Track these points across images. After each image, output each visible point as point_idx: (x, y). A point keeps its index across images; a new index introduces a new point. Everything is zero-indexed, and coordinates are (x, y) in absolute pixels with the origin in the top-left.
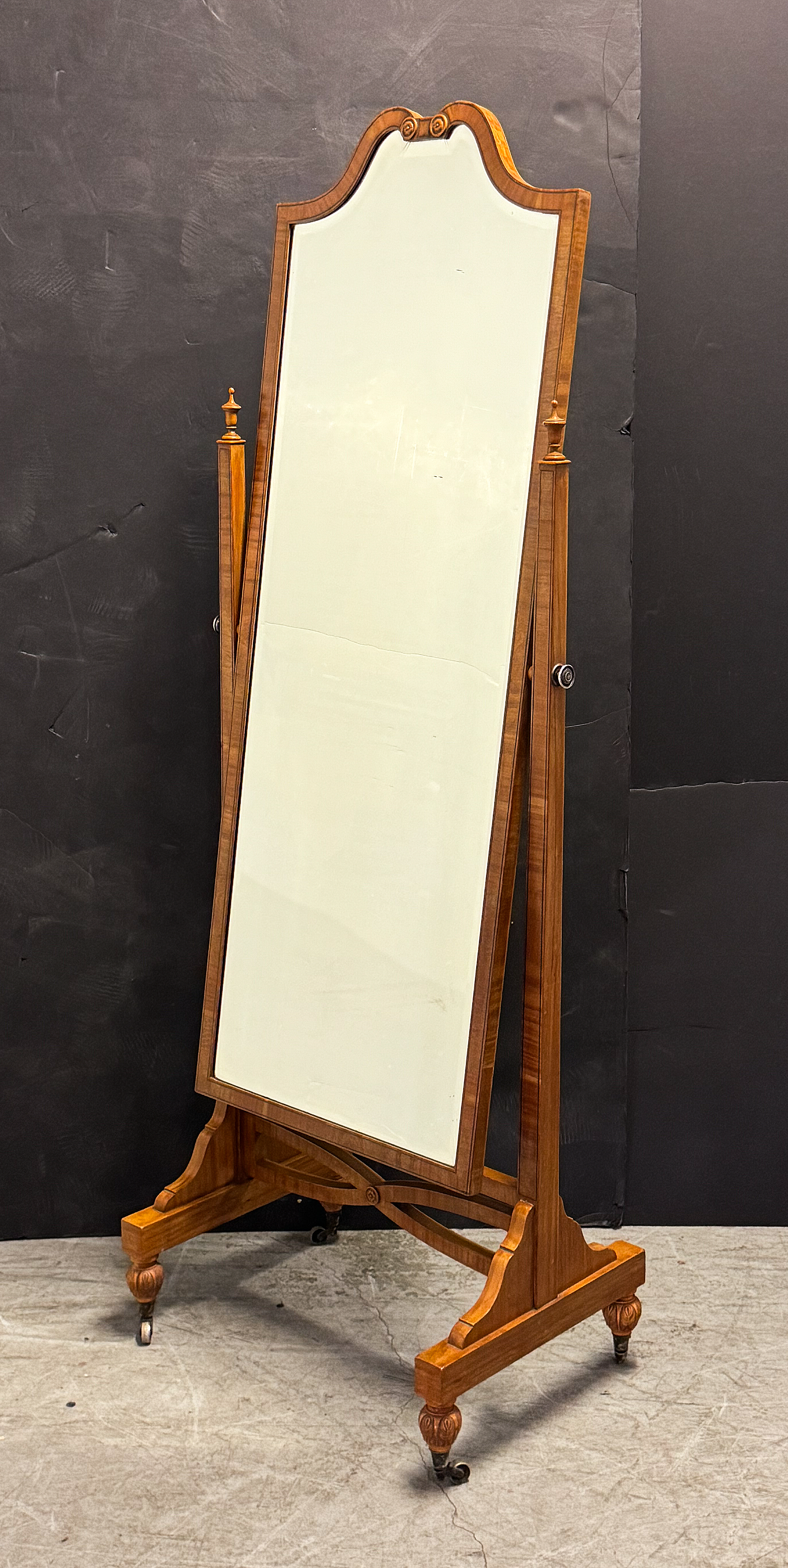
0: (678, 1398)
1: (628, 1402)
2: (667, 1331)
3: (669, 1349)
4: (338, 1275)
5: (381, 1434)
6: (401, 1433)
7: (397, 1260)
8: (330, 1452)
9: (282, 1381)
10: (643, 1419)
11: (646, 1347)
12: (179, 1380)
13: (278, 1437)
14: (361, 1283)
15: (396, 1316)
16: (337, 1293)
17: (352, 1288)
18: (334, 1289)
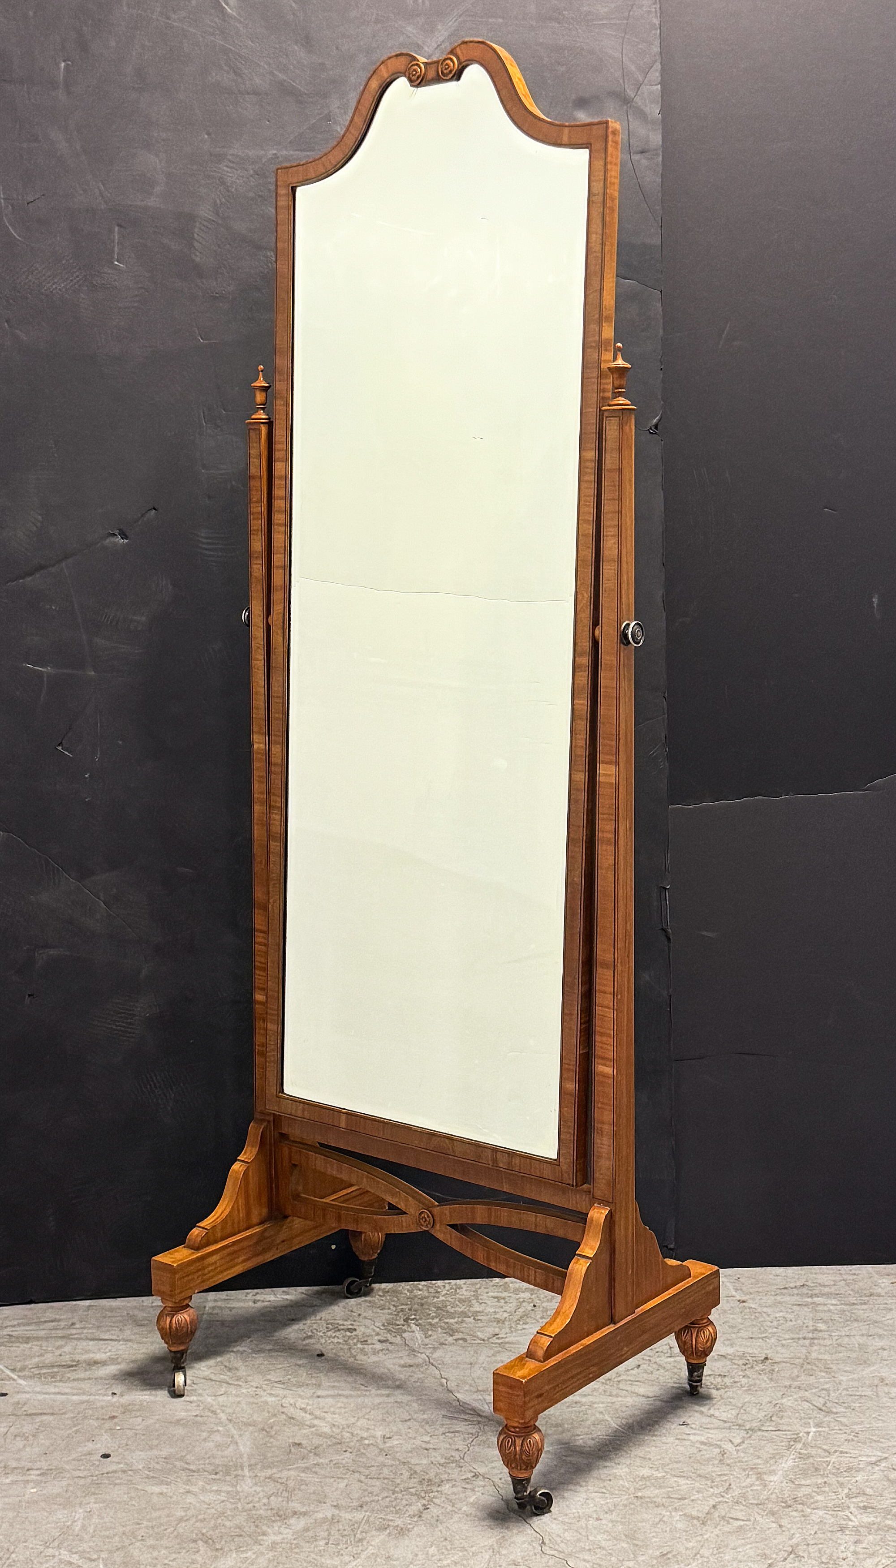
0: (763, 1425)
1: (708, 1430)
2: (739, 1365)
3: (744, 1381)
4: (378, 1324)
5: (450, 1471)
6: (471, 1468)
7: (438, 1308)
8: (397, 1489)
10: (728, 1447)
11: (719, 1380)
12: (221, 1429)
13: (338, 1478)
14: (405, 1331)
16: (380, 1341)
17: (395, 1336)
18: (376, 1338)
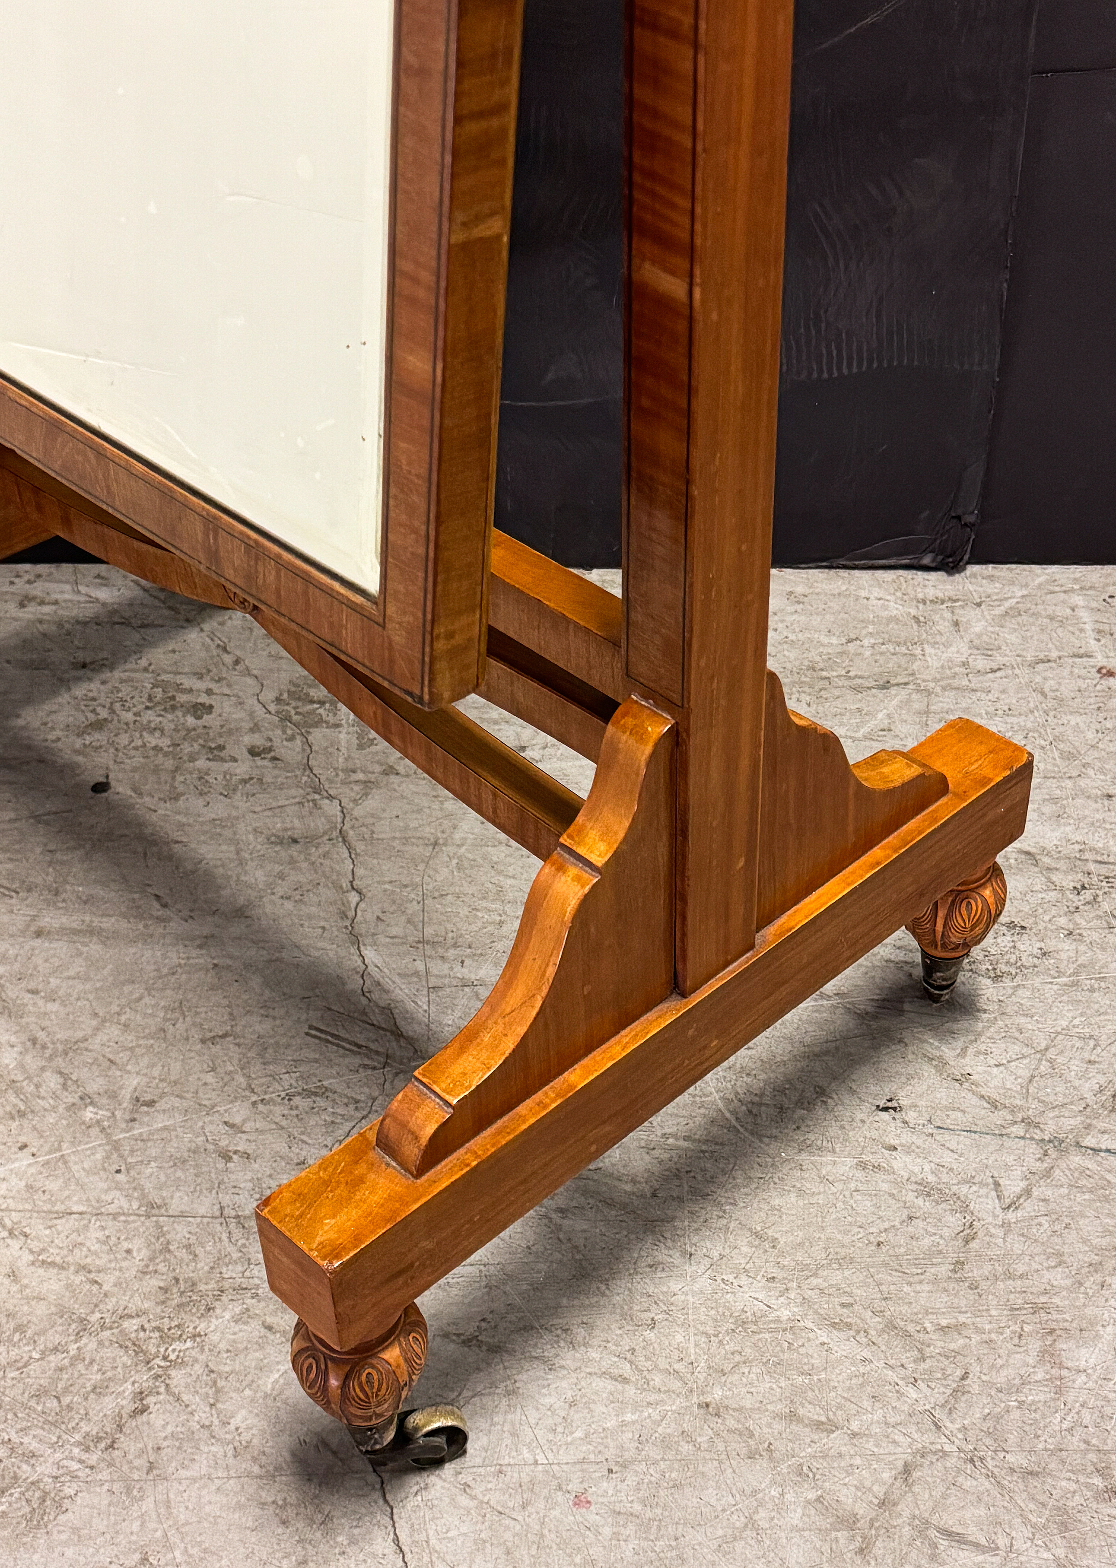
1: (946, 1137)
2: (1062, 890)
3: (1067, 947)
4: (268, 696)
8: (94, 1318)
9: (34, 1041)
10: (986, 1208)
15: (384, 830)
16: (253, 752)
17: (290, 739)
18: (248, 740)
